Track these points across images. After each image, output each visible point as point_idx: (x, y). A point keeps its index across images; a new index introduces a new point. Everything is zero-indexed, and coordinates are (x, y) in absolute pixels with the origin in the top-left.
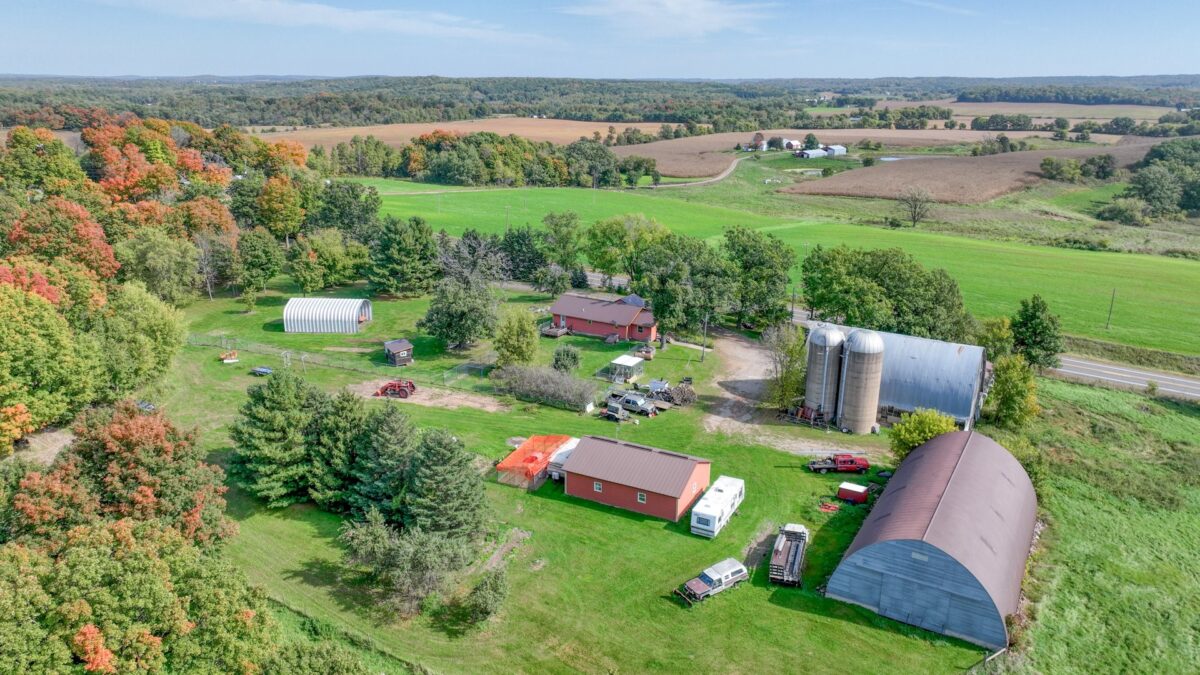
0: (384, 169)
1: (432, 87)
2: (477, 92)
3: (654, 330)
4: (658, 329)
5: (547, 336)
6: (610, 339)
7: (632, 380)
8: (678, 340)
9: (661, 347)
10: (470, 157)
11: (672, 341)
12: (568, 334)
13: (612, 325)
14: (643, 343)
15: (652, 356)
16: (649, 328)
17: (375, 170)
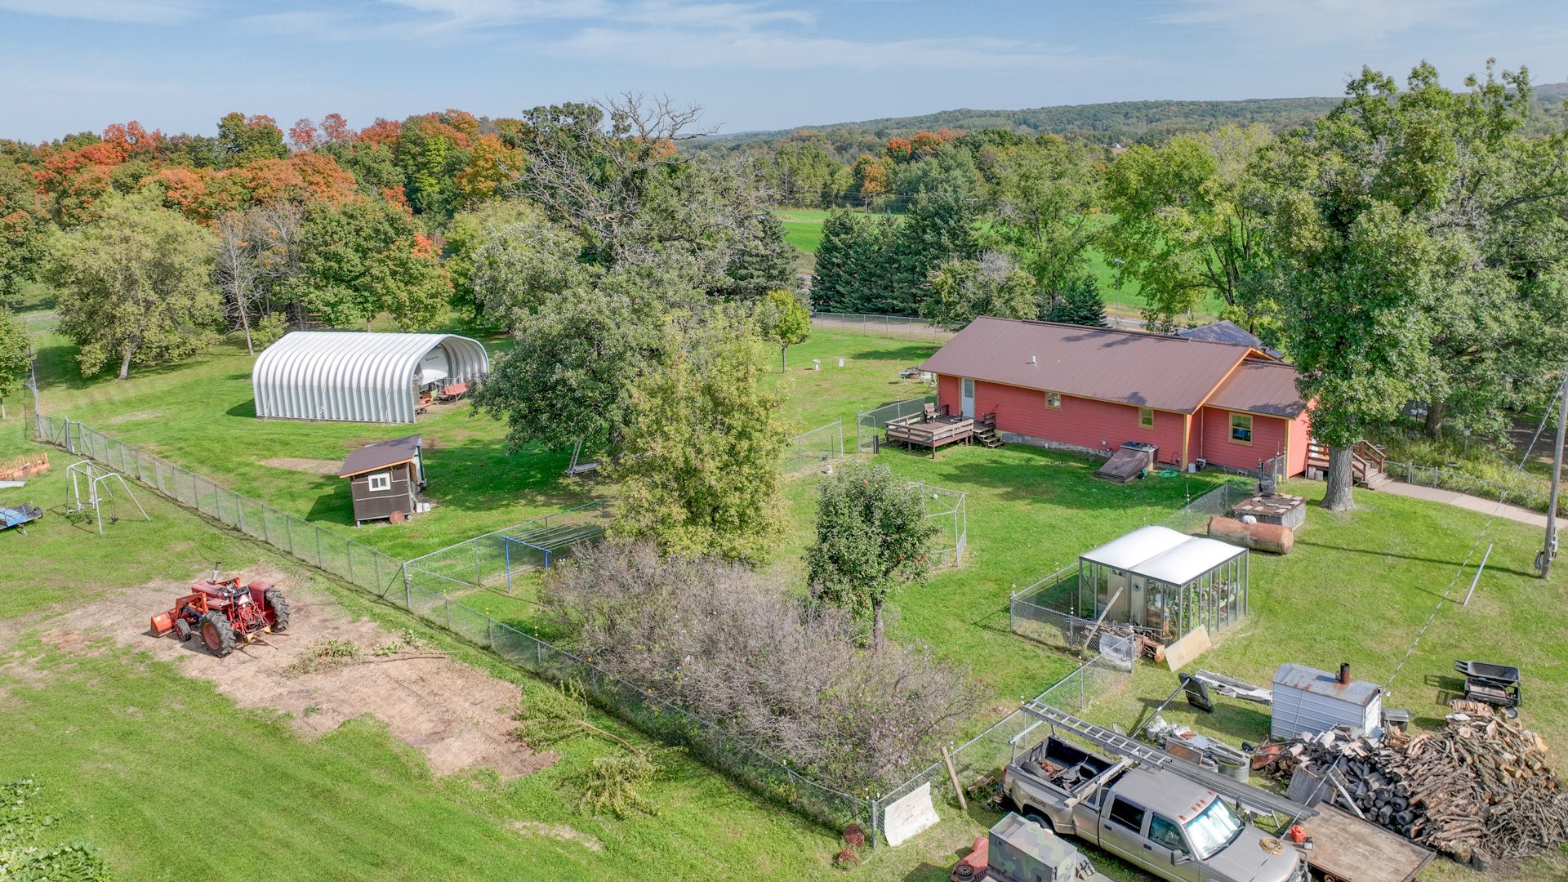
0: (825, 195)
1: (960, 123)
2: (1023, 127)
3: (1298, 431)
4: (1317, 427)
5: (905, 445)
6: (1121, 462)
7: (1180, 654)
8: (1403, 478)
9: (1328, 502)
10: (960, 165)
11: (1375, 478)
12: (976, 440)
13: (1130, 409)
14: (1253, 483)
15: (1287, 539)
16: (1273, 423)
17: (809, 197)
